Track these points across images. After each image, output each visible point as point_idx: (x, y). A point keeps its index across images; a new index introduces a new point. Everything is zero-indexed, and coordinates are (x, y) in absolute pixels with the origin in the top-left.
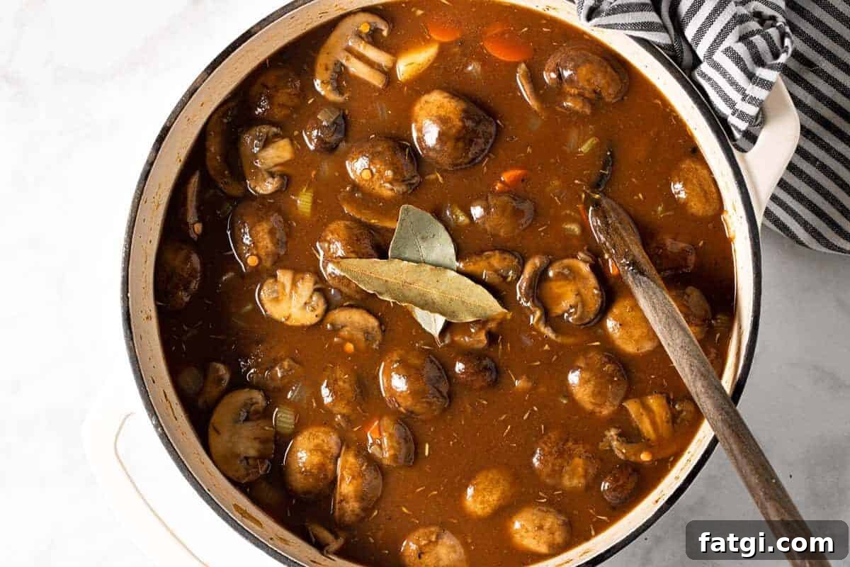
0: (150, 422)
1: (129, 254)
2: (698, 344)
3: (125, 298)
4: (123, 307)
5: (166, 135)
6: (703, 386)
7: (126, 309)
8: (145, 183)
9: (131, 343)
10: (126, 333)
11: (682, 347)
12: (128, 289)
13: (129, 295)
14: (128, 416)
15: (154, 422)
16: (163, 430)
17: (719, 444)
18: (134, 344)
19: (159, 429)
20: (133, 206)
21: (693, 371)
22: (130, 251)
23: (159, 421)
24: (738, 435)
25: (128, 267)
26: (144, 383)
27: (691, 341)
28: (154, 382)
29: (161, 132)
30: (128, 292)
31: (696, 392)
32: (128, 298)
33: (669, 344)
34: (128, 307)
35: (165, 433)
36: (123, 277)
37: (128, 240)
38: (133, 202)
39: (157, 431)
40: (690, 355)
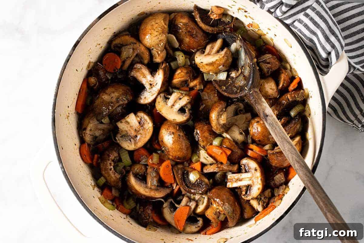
0: (59, 166)
3: (54, 112)
4: (52, 116)
5: (78, 44)
8: (67, 63)
12: (55, 108)
13: (56, 111)
14: (50, 162)
16: (64, 169)
20: (61, 73)
21: (293, 160)
23: (63, 166)
24: (313, 186)
26: (58, 149)
28: (63, 149)
30: (55, 109)
32: (55, 112)
34: (55, 116)
35: (65, 171)
36: (54, 103)
37: (58, 87)
38: (61, 71)
40: (292, 154)
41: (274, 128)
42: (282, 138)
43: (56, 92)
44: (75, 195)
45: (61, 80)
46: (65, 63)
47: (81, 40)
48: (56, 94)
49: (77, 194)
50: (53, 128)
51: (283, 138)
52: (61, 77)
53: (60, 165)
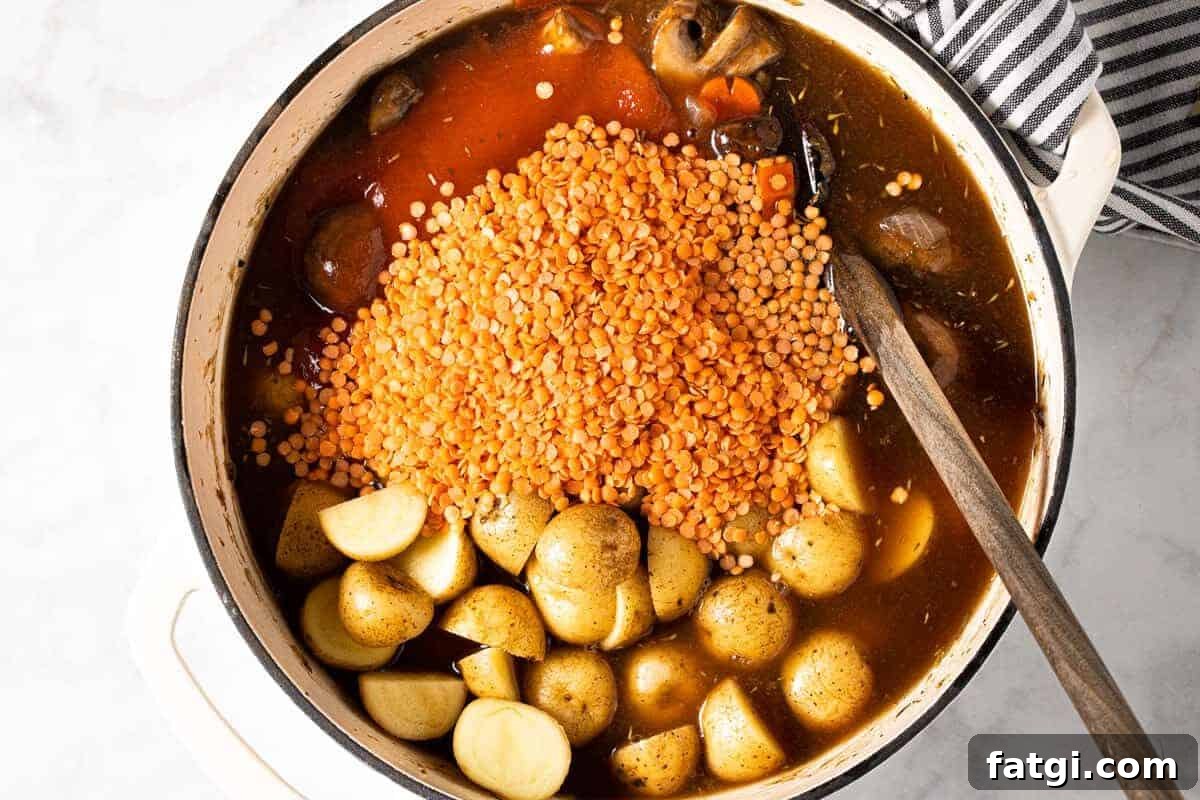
0: (220, 602)
1: (181, 366)
4: (175, 440)
5: (226, 195)
7: (179, 443)
9: (189, 490)
10: (182, 477)
12: (181, 414)
13: (183, 423)
14: (189, 593)
15: (226, 601)
16: (238, 610)
18: (192, 492)
19: (234, 611)
20: (183, 297)
22: (181, 361)
23: (232, 600)
25: (180, 384)
29: (219, 190)
30: (181, 418)
32: (182, 427)
34: (182, 440)
35: (242, 616)
36: (174, 397)
38: (184, 292)
39: (230, 613)
43: (176, 362)
44: (284, 689)
45: (186, 321)
46: (191, 264)
47: (234, 180)
48: (176, 367)
49: (292, 684)
50: (181, 481)
52: (185, 309)
53: (222, 599)
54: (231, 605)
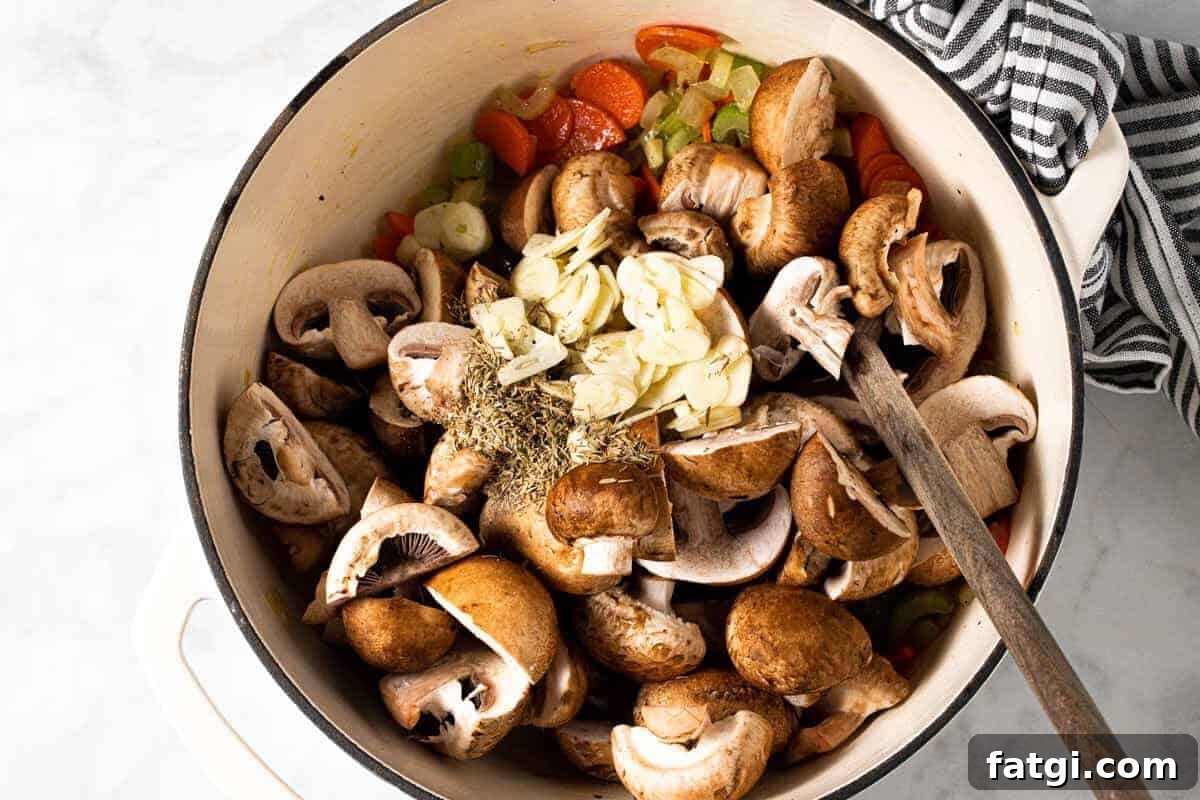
1: (190, 374)
2: (985, 527)
3: (186, 438)
4: (184, 451)
5: (234, 204)
6: (991, 581)
8: (208, 271)
9: (197, 499)
10: (190, 486)
11: (963, 529)
12: (189, 424)
13: (191, 432)
14: (201, 600)
15: (234, 610)
16: (246, 619)
17: (1007, 652)
18: (200, 501)
19: (242, 620)
20: (191, 306)
21: (976, 561)
22: (189, 370)
23: (240, 609)
25: (188, 393)
26: (217, 556)
27: (976, 521)
29: (228, 200)
30: (189, 428)
31: (981, 589)
32: (190, 437)
33: (945, 527)
35: (249, 625)
36: (182, 408)
38: (192, 300)
39: (238, 621)
40: (974, 540)
41: (921, 459)
42: (943, 491)
43: (184, 371)
45: (194, 331)
46: (199, 273)
47: (242, 189)
48: (184, 376)
51: (948, 491)
53: (230, 608)
54: (239, 615)
